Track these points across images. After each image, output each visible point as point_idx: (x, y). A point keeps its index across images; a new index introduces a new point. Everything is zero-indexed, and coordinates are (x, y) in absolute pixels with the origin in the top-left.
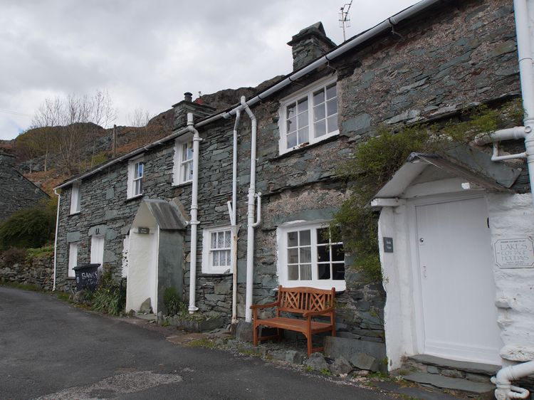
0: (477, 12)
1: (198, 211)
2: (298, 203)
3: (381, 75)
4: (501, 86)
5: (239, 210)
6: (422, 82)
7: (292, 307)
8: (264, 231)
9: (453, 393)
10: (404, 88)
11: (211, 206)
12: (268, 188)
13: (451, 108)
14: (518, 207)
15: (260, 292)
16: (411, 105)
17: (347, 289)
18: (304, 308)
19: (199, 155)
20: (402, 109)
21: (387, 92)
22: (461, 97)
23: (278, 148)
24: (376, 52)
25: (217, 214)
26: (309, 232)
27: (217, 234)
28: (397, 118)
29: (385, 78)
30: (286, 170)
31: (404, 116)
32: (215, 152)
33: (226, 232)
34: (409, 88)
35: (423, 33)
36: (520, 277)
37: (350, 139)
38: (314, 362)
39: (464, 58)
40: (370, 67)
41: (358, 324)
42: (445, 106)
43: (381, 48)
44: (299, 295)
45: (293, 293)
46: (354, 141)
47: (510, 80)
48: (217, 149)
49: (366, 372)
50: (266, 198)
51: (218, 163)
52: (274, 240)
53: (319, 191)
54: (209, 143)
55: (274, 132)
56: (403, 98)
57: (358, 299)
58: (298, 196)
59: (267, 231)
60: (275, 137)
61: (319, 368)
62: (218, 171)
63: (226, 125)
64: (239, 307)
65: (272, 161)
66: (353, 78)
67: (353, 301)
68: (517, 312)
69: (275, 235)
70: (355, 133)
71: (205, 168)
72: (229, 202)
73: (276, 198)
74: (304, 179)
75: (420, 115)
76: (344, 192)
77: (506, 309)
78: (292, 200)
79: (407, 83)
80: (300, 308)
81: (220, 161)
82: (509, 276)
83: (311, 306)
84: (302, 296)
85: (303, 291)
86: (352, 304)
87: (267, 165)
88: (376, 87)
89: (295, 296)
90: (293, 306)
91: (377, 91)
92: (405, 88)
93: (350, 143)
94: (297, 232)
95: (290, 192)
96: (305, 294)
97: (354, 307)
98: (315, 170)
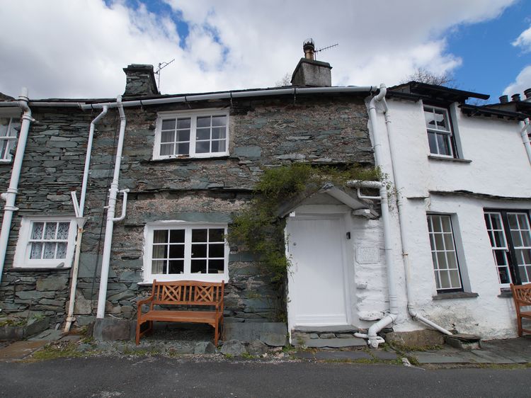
0: (345, 109)
1: (17, 195)
2: (177, 205)
3: (272, 123)
4: (359, 155)
5: (89, 203)
6: (307, 138)
7: (171, 300)
8: (127, 227)
9: (347, 349)
10: (291, 138)
11: (41, 193)
12: (137, 187)
13: (328, 160)
14: (370, 228)
15: (115, 286)
16: (298, 150)
17: (231, 280)
18: (187, 299)
19: (28, 135)
20: (290, 151)
21: (278, 136)
22: (335, 154)
23: (152, 153)
24: (267, 106)
25: (50, 202)
26: (183, 232)
27: (45, 225)
28: (286, 156)
29: (275, 126)
30: (162, 174)
31: (293, 156)
32: (53, 138)
33: (61, 224)
34: (296, 138)
35: (307, 107)
36: (371, 269)
37: (241, 162)
38: (232, 349)
39: (337, 132)
40: (263, 115)
41: (242, 310)
42: (324, 157)
43: (272, 104)
44: (180, 288)
45: (172, 286)
46: (245, 164)
47: (366, 153)
48: (58, 136)
49: (281, 348)
50: (133, 196)
51: (59, 150)
52: (141, 235)
53: (204, 198)
54: (45, 127)
55: (148, 137)
56: (291, 144)
57: (242, 290)
58: (178, 198)
59: (131, 227)
60: (149, 142)
61: (238, 354)
62: (57, 158)
63: (76, 115)
64: (77, 304)
65: (143, 163)
66: (247, 118)
67: (237, 290)
68: (368, 290)
69: (143, 231)
70: (246, 158)
71: (34, 152)
72: (73, 194)
73: (149, 197)
74: (187, 185)
75: (305, 159)
76: (233, 202)
77: (362, 289)
78: (170, 201)
79: (295, 134)
80: (182, 300)
81: (62, 149)
82: (364, 268)
83: (196, 297)
84: (185, 289)
85: (185, 284)
86: (236, 293)
87: (136, 165)
88: (268, 130)
89: (175, 289)
90: (173, 298)
91: (268, 133)
92: (293, 138)
93: (241, 165)
94: (167, 231)
95: (168, 194)
96: (188, 287)
97: (237, 296)
98: (201, 179)
